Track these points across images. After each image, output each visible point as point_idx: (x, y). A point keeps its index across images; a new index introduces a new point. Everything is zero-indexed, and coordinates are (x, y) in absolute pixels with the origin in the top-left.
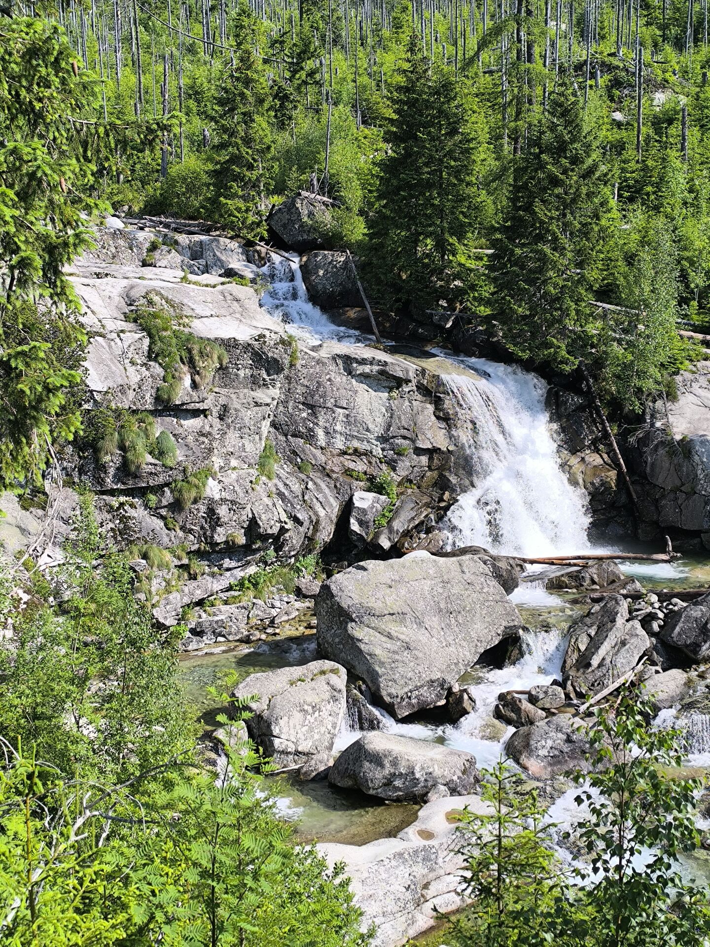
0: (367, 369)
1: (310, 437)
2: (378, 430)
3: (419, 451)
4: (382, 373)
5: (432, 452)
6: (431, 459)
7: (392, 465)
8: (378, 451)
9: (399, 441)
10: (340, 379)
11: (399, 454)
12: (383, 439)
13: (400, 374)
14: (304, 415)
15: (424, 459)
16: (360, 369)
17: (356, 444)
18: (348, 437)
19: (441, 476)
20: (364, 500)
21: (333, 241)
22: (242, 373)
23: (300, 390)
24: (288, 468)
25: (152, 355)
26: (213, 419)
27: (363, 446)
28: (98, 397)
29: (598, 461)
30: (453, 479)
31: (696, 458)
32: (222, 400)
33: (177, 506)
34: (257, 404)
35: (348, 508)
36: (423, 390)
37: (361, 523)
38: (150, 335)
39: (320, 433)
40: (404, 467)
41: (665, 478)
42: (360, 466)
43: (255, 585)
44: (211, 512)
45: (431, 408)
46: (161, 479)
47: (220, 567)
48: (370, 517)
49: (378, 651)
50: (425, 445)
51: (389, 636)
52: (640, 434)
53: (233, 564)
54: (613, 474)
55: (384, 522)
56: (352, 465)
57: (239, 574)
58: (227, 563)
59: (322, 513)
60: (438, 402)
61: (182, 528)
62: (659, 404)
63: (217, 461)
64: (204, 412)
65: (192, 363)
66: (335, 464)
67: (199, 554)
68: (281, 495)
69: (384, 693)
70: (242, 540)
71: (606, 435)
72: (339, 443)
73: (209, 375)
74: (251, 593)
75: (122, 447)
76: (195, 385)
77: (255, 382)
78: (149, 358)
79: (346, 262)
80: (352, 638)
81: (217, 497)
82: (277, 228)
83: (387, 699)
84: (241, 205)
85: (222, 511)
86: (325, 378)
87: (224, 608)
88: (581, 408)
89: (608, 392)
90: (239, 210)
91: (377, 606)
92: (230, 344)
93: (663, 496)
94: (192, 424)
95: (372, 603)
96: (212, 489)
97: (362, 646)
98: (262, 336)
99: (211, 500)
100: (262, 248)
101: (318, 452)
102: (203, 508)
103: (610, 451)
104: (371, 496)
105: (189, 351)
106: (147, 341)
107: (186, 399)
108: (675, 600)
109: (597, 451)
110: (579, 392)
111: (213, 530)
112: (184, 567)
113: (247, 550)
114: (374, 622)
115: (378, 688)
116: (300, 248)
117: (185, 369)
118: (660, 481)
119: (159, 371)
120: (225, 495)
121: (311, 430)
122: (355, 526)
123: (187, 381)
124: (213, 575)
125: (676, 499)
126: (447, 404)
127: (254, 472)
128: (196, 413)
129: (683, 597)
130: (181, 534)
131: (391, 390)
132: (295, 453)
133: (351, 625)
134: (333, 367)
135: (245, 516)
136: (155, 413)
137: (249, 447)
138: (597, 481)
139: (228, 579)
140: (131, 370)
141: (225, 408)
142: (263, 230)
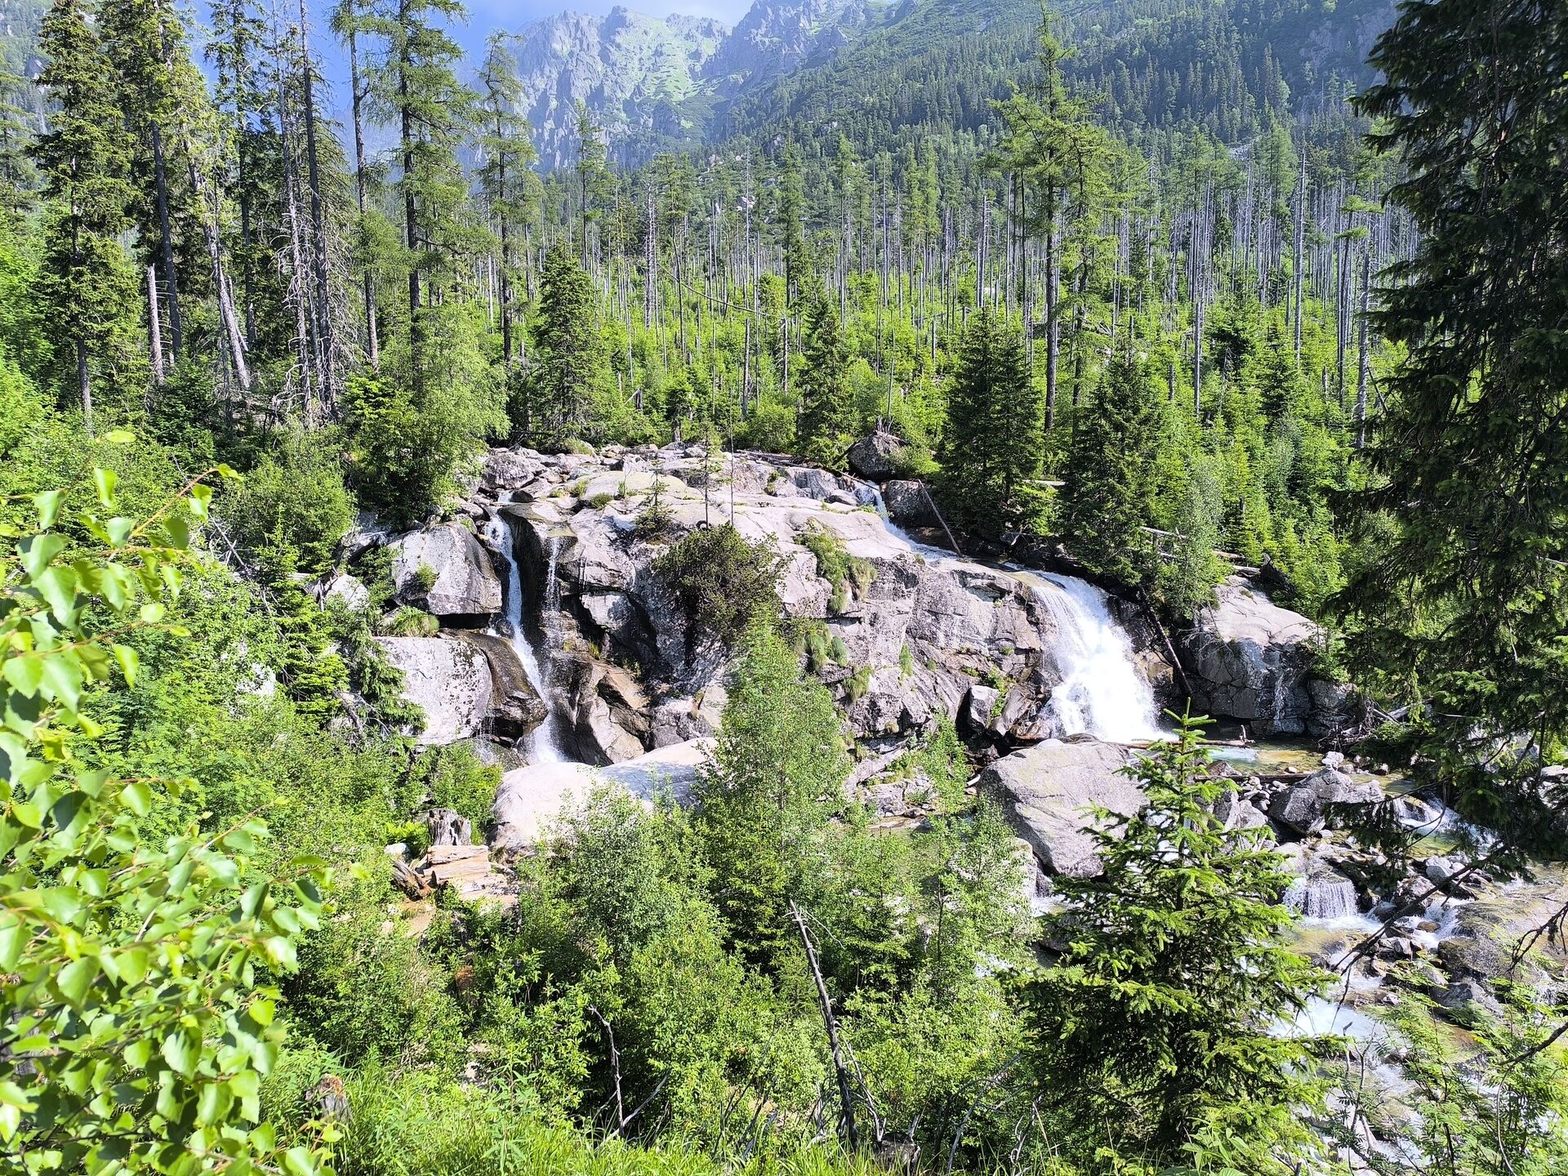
0: (979, 582)
1: (933, 639)
2: (987, 634)
3: (1018, 651)
4: (991, 585)
5: (1028, 652)
6: (1027, 658)
7: (998, 663)
8: (985, 651)
9: (1004, 643)
10: (958, 590)
11: (1003, 653)
12: (991, 641)
13: (1004, 587)
14: (929, 620)
15: (1022, 657)
16: (973, 582)
17: (968, 645)
18: (963, 639)
19: (1034, 672)
20: (981, 693)
21: (906, 473)
22: (886, 586)
23: (926, 599)
24: (919, 666)
25: (821, 572)
26: (866, 625)
27: (974, 647)
28: (788, 608)
29: (1157, 659)
30: (1045, 674)
31: (1246, 658)
32: (873, 610)
33: (847, 699)
34: (900, 613)
35: (967, 699)
36: (1020, 600)
37: (980, 713)
38: (818, 556)
39: (941, 635)
40: (1007, 664)
41: (1215, 672)
42: (971, 663)
43: (904, 766)
44: (873, 704)
45: (1024, 614)
46: (836, 677)
47: (877, 751)
48: (987, 707)
49: (1046, 828)
50: (1025, 646)
51: (1053, 815)
52: (1192, 637)
53: (887, 748)
54: (1170, 670)
55: (998, 712)
56: (967, 664)
57: (892, 757)
58: (883, 747)
59: (950, 704)
60: (1030, 610)
61: (851, 718)
62: (1204, 611)
63: (872, 661)
64: (859, 620)
65: (852, 578)
66: (953, 662)
67: (863, 740)
68: (920, 689)
69: (1056, 865)
70: (896, 729)
71: (1161, 637)
72: (956, 644)
73: (866, 588)
74: (901, 773)
75: (809, 651)
76: (855, 597)
77: (896, 594)
78: (818, 574)
79: (919, 491)
80: (1021, 817)
81: (877, 692)
82: (856, 461)
83: (1059, 870)
84: (829, 442)
85: (882, 703)
86: (945, 590)
87: (884, 786)
88: (1138, 614)
89: (1158, 600)
90: (827, 446)
91: (1040, 789)
92: (878, 563)
93: (1215, 689)
94: (852, 629)
95: (1034, 786)
96: (873, 686)
97: (1031, 824)
98: (902, 556)
99: (873, 694)
100: (846, 477)
101: (939, 652)
102: (867, 702)
103: (1165, 649)
104: (986, 689)
105: (850, 568)
106: (815, 560)
107: (849, 609)
108: (1276, 783)
109: (1154, 650)
110: (1135, 601)
111: (875, 720)
112: (852, 752)
113: (900, 736)
114: (1038, 803)
115: (1051, 861)
116: (878, 478)
117: (847, 583)
118: (1211, 677)
119: (829, 586)
120: (883, 690)
121: (934, 633)
122: (975, 715)
123: (850, 595)
124: (872, 758)
125: (1227, 692)
126: (1038, 611)
127: (898, 669)
128: (853, 620)
129: (1283, 779)
130: (849, 723)
131: (995, 599)
132: (922, 653)
133: (1017, 805)
134: (951, 581)
135: (898, 707)
136: (827, 620)
137: (892, 649)
138: (1160, 676)
139: (884, 761)
140: (808, 584)
141: (875, 616)
142: (844, 462)
